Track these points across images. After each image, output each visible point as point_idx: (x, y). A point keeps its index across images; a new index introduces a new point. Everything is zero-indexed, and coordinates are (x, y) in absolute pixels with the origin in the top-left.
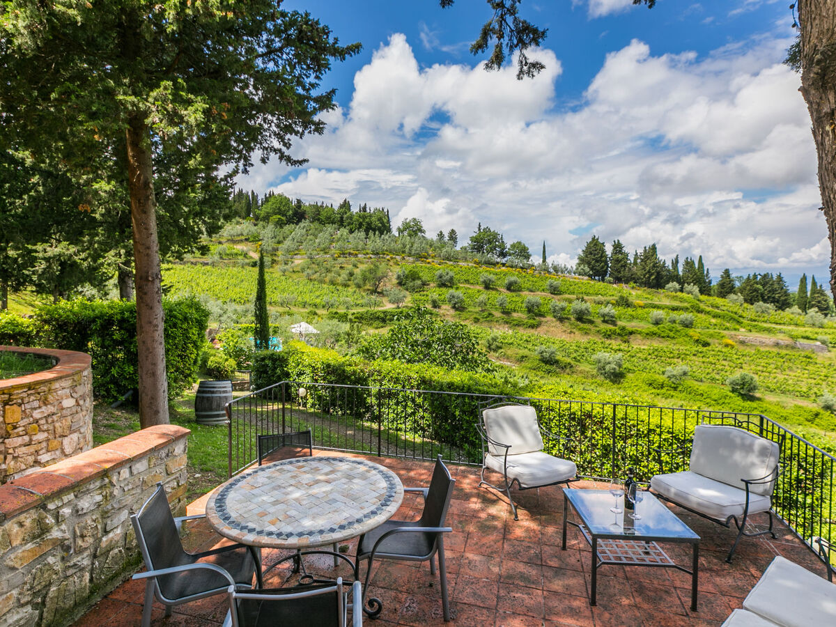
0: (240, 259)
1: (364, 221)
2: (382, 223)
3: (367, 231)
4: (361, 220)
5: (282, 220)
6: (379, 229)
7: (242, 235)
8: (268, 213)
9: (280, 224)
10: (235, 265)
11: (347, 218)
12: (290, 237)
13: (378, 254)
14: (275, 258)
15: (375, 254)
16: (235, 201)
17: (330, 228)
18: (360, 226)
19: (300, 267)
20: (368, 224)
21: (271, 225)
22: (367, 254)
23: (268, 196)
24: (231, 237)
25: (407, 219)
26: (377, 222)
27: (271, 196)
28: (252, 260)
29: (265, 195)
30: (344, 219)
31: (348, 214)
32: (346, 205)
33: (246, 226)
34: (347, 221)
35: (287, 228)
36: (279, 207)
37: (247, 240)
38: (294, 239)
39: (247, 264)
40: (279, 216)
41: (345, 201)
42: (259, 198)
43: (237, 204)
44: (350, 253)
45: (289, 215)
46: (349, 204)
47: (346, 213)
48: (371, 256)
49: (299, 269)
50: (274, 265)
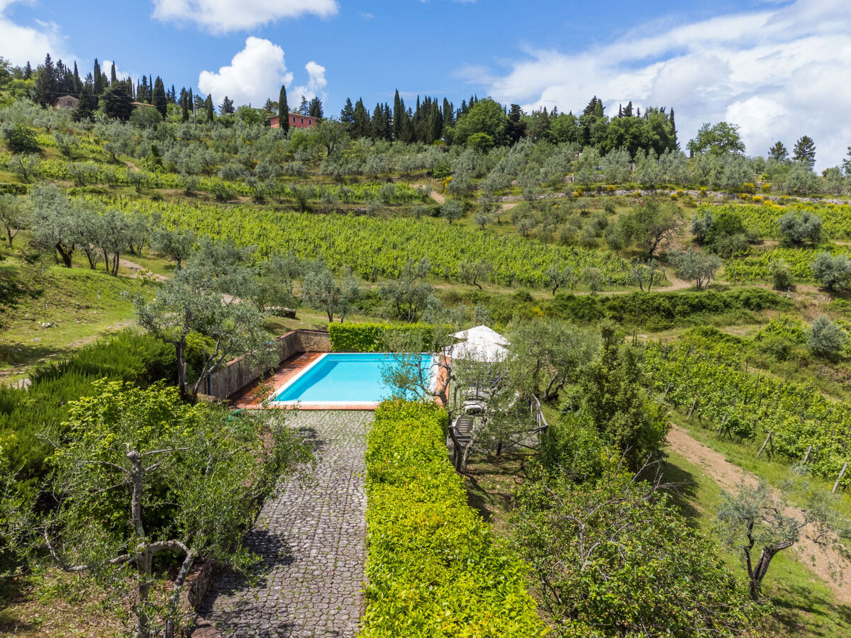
0: (416, 204)
1: (626, 132)
2: (663, 135)
3: (632, 150)
4: (622, 131)
5: (487, 140)
6: (656, 145)
7: (423, 167)
8: (465, 130)
9: (484, 147)
10: (406, 213)
11: (597, 129)
12: (498, 167)
13: (652, 187)
14: (470, 201)
15: (647, 189)
16: (419, 118)
17: (566, 148)
18: (620, 140)
19: (510, 215)
20: (635, 137)
21: (470, 150)
22: (632, 188)
23: (467, 104)
24: (407, 170)
25: (709, 125)
26: (651, 133)
27: (471, 104)
28: (434, 206)
29: (464, 102)
30: (592, 131)
31: (598, 122)
32: (595, 107)
33: (431, 154)
34: (597, 135)
35: (493, 152)
36: (484, 120)
37: (429, 174)
38: (503, 169)
39: (426, 212)
40: (482, 134)
41: (594, 100)
42: (455, 110)
43: (421, 122)
44: (600, 187)
45: (499, 132)
46: (601, 105)
47: (594, 121)
48: (640, 191)
49: (508, 218)
50: (469, 213)
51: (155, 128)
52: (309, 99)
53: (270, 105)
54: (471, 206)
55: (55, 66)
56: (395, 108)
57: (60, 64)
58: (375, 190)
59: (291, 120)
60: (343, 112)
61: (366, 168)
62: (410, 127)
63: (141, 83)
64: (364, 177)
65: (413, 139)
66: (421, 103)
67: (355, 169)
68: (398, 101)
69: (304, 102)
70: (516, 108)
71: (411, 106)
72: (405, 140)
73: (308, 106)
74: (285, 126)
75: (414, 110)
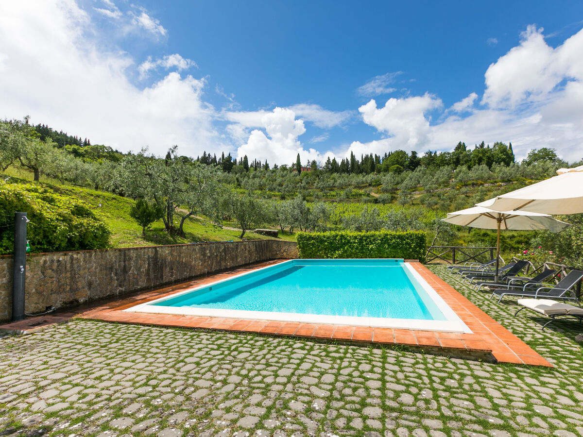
0: (365, 198)
1: (484, 156)
2: (507, 154)
3: (489, 165)
4: (481, 155)
5: (400, 168)
6: (503, 160)
7: (367, 183)
8: (387, 165)
9: (398, 171)
10: (359, 201)
11: (464, 157)
12: (408, 178)
13: (509, 181)
14: (394, 195)
15: (505, 182)
16: (363, 164)
17: (446, 169)
18: (480, 161)
19: (419, 200)
20: (489, 158)
21: (391, 173)
22: (496, 182)
23: (388, 154)
24: (358, 184)
25: (535, 150)
26: (500, 155)
27: (389, 155)
28: (374, 198)
29: (386, 154)
30: (461, 158)
31: (464, 153)
32: (461, 147)
33: (371, 177)
34: (464, 159)
35: (404, 174)
36: (397, 159)
37: (370, 185)
38: (411, 179)
39: (370, 201)
40: (398, 165)
41: (460, 143)
42: (381, 158)
43: (364, 165)
44: (474, 183)
45: (406, 165)
46: (465, 146)
47: (462, 153)
48: (501, 183)
49: (418, 202)
50: (394, 201)
51: (241, 174)
52: (311, 161)
53: (293, 165)
54: (395, 197)
55: (207, 156)
56: (351, 159)
57: (209, 155)
58: (342, 193)
59: (302, 169)
60: (326, 163)
61: (337, 184)
62: (359, 166)
63: (240, 160)
64: (336, 188)
65: (361, 172)
66: (364, 157)
67: (331, 185)
68: (353, 157)
69: (309, 162)
70: (414, 153)
71: (359, 159)
72: (356, 173)
73: (310, 164)
74: (300, 171)
75: (360, 161)
